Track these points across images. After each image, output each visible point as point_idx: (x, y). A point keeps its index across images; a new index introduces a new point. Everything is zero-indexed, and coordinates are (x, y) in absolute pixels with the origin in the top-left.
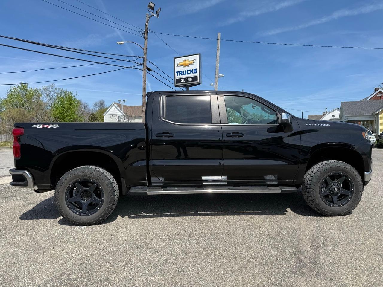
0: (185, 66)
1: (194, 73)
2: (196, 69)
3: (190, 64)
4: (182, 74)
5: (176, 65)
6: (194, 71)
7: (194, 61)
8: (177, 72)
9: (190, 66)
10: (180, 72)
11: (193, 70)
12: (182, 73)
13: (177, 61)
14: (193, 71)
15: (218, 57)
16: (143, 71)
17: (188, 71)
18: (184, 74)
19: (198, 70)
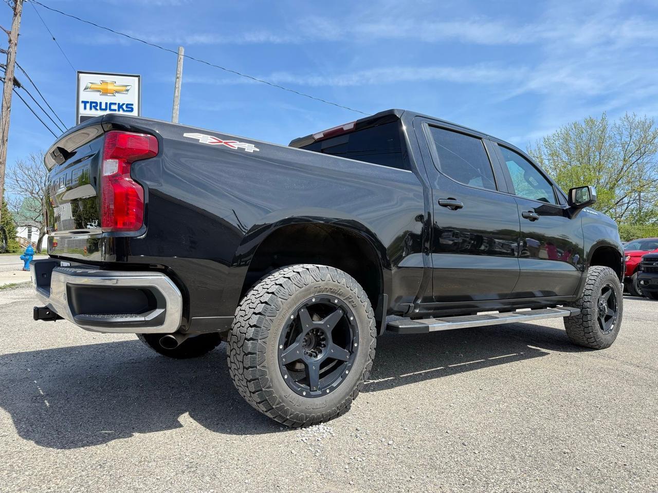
0: (105, 92)
1: (127, 111)
2: (132, 105)
3: (117, 92)
4: (98, 108)
5: (82, 88)
6: (127, 107)
7: (128, 88)
8: (85, 103)
9: (117, 94)
10: (91, 103)
11: (123, 104)
12: (97, 105)
13: (85, 79)
14: (124, 107)
15: (178, 91)
16: (4, 82)
17: (111, 104)
18: (101, 109)
19: (135, 107)
